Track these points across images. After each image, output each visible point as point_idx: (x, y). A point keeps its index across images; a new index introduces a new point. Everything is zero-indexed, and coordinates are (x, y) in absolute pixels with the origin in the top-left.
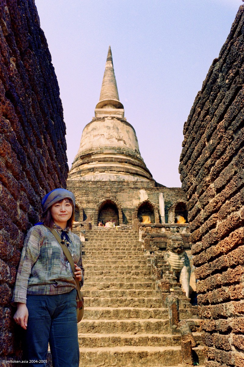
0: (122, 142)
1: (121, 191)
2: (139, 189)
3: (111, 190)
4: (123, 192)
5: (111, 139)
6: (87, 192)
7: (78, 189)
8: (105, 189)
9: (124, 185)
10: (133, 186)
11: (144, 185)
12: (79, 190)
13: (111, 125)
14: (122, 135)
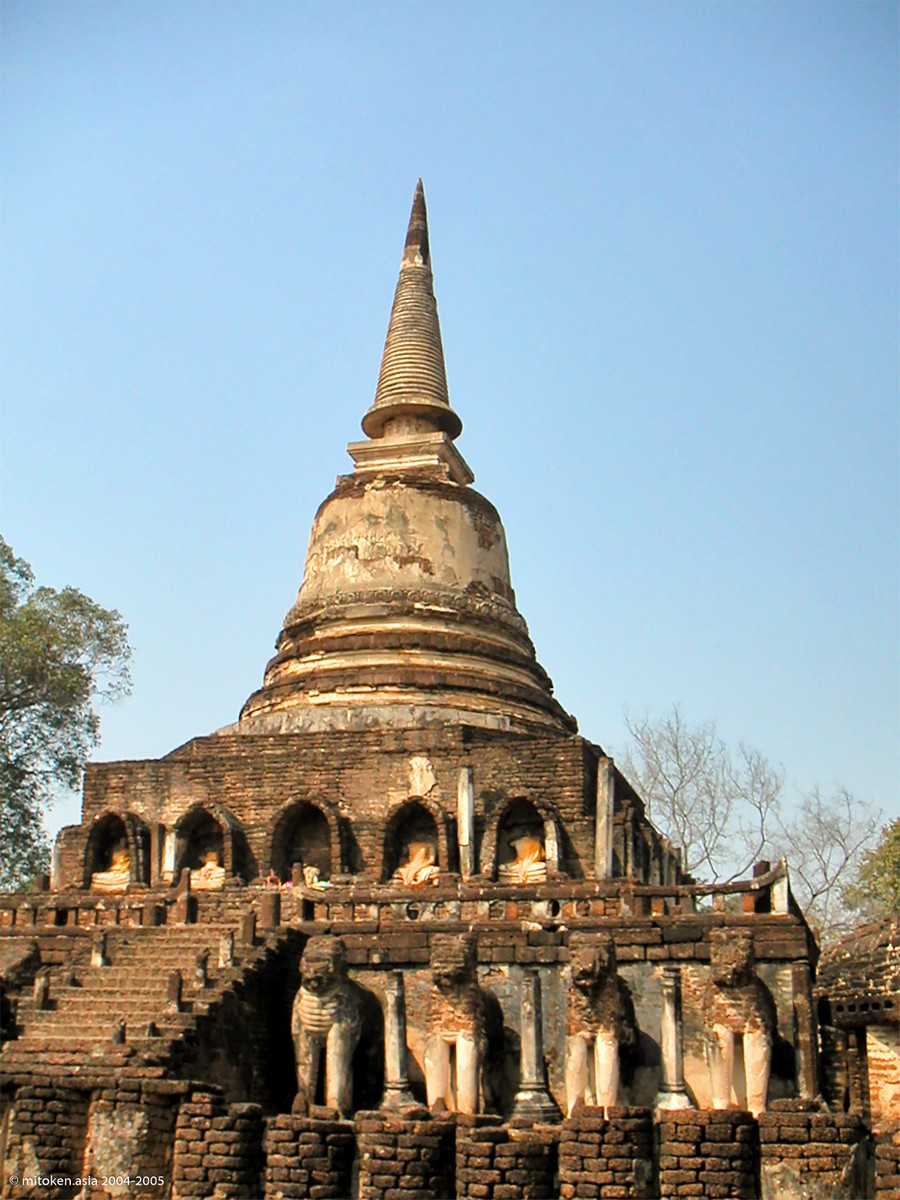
1: (354, 763)
2: (411, 753)
3: (326, 763)
4: (360, 766)
5: (376, 564)
6: (259, 771)
7: (232, 763)
8: (309, 759)
9: (368, 744)
10: (392, 746)
11: (427, 738)
12: (236, 766)
13: (382, 510)
14: (418, 540)
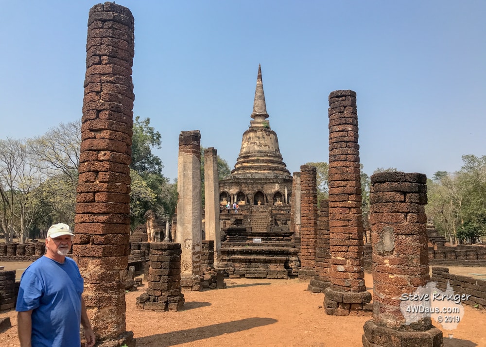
0: (267, 147)
1: (265, 184)
2: (275, 183)
3: (260, 184)
5: (261, 146)
6: (248, 185)
8: (257, 183)
9: (267, 181)
10: (272, 181)
11: (278, 180)
13: (261, 136)
14: (267, 142)
